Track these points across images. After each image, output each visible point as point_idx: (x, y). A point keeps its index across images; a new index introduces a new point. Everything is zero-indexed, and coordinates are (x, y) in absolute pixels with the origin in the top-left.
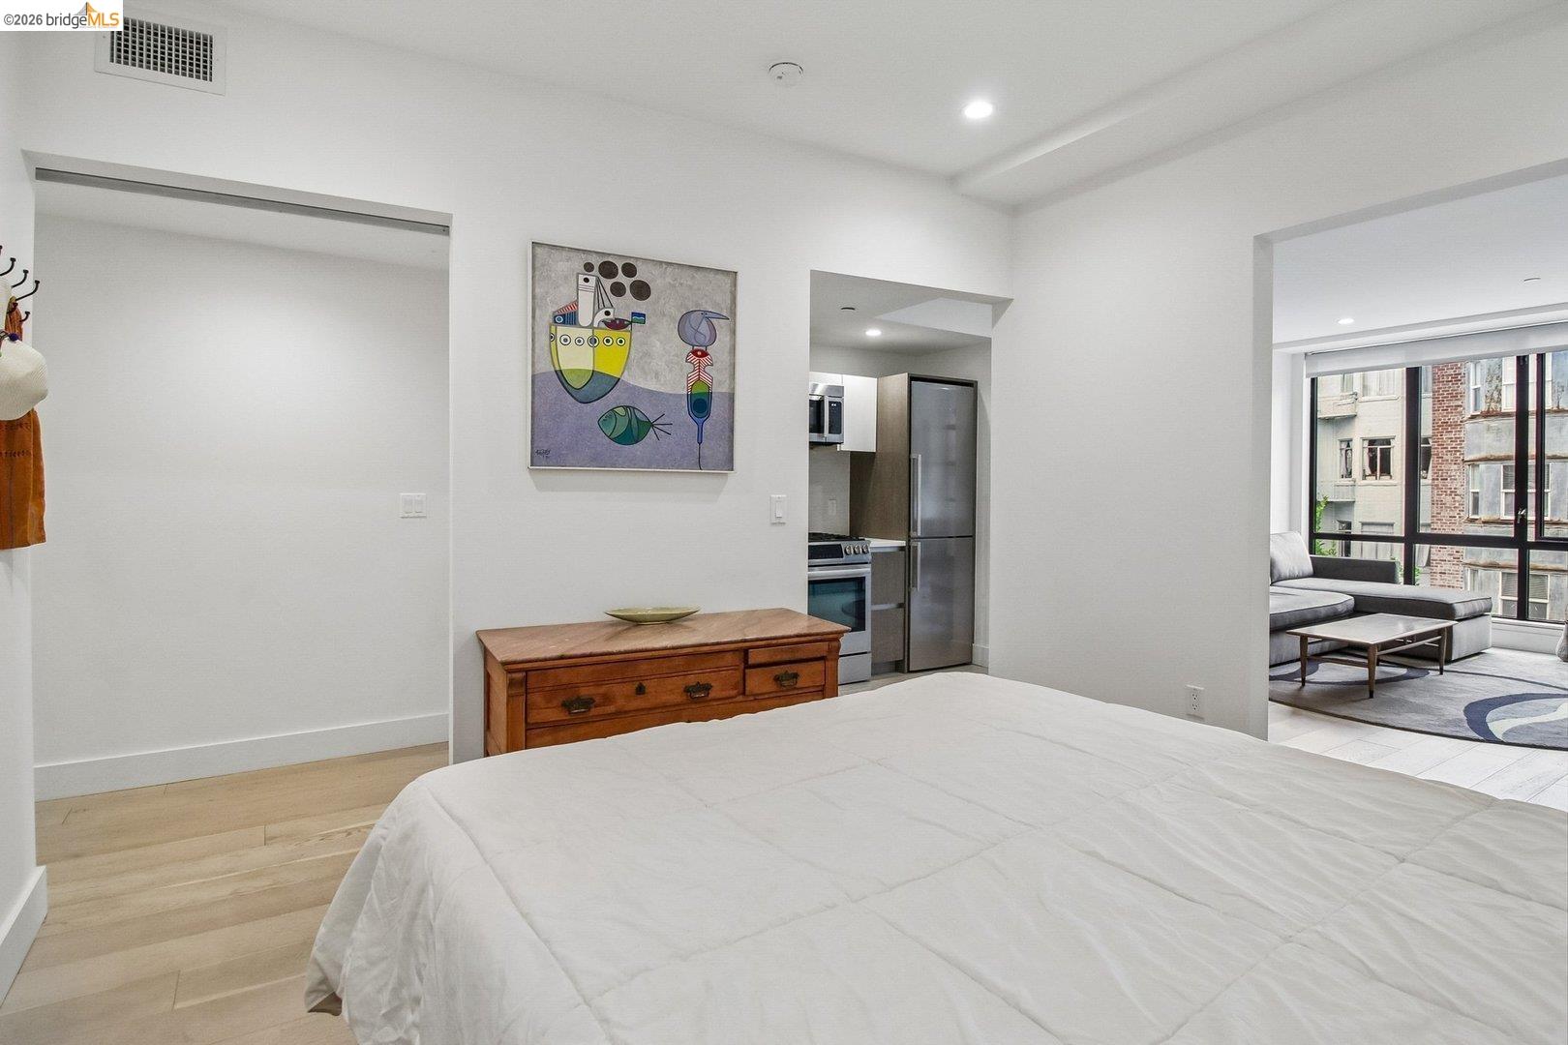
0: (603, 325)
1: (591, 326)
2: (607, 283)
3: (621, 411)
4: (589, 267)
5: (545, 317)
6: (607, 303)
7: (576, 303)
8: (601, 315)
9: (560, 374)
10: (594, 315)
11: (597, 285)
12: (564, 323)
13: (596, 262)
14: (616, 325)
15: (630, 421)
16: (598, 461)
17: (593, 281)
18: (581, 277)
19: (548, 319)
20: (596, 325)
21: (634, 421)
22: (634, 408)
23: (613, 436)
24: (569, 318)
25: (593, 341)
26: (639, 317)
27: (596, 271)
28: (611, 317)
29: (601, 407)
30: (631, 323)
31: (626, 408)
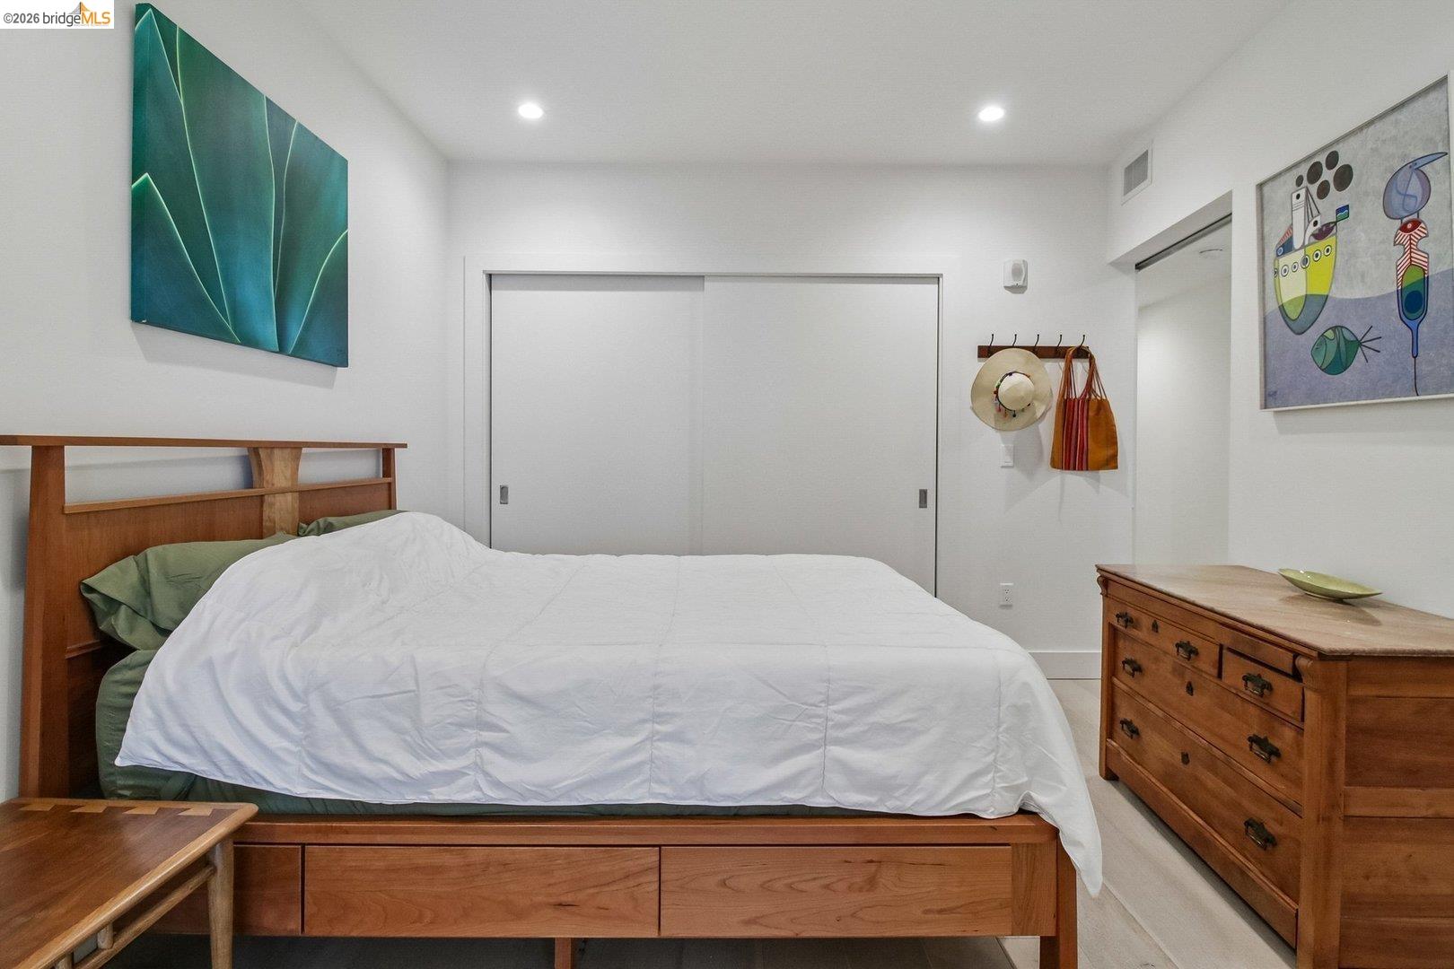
0: (1313, 240)
1: (1303, 246)
2: (1314, 188)
3: (1330, 334)
4: (1299, 181)
5: (1271, 253)
6: (1315, 212)
7: (1291, 227)
8: (1312, 229)
9: (1282, 308)
10: (1305, 231)
11: (1307, 198)
12: (1284, 253)
13: (1303, 171)
14: (1322, 234)
15: (1338, 344)
16: (1314, 396)
17: (1302, 193)
18: (1295, 195)
19: (1273, 255)
20: (1306, 243)
21: (1342, 343)
22: (1342, 327)
23: (1323, 367)
24: (1287, 247)
25: (1305, 261)
26: (1343, 211)
27: (1305, 182)
28: (1319, 226)
29: (1313, 334)
30: (1335, 223)
31: (1334, 328)
